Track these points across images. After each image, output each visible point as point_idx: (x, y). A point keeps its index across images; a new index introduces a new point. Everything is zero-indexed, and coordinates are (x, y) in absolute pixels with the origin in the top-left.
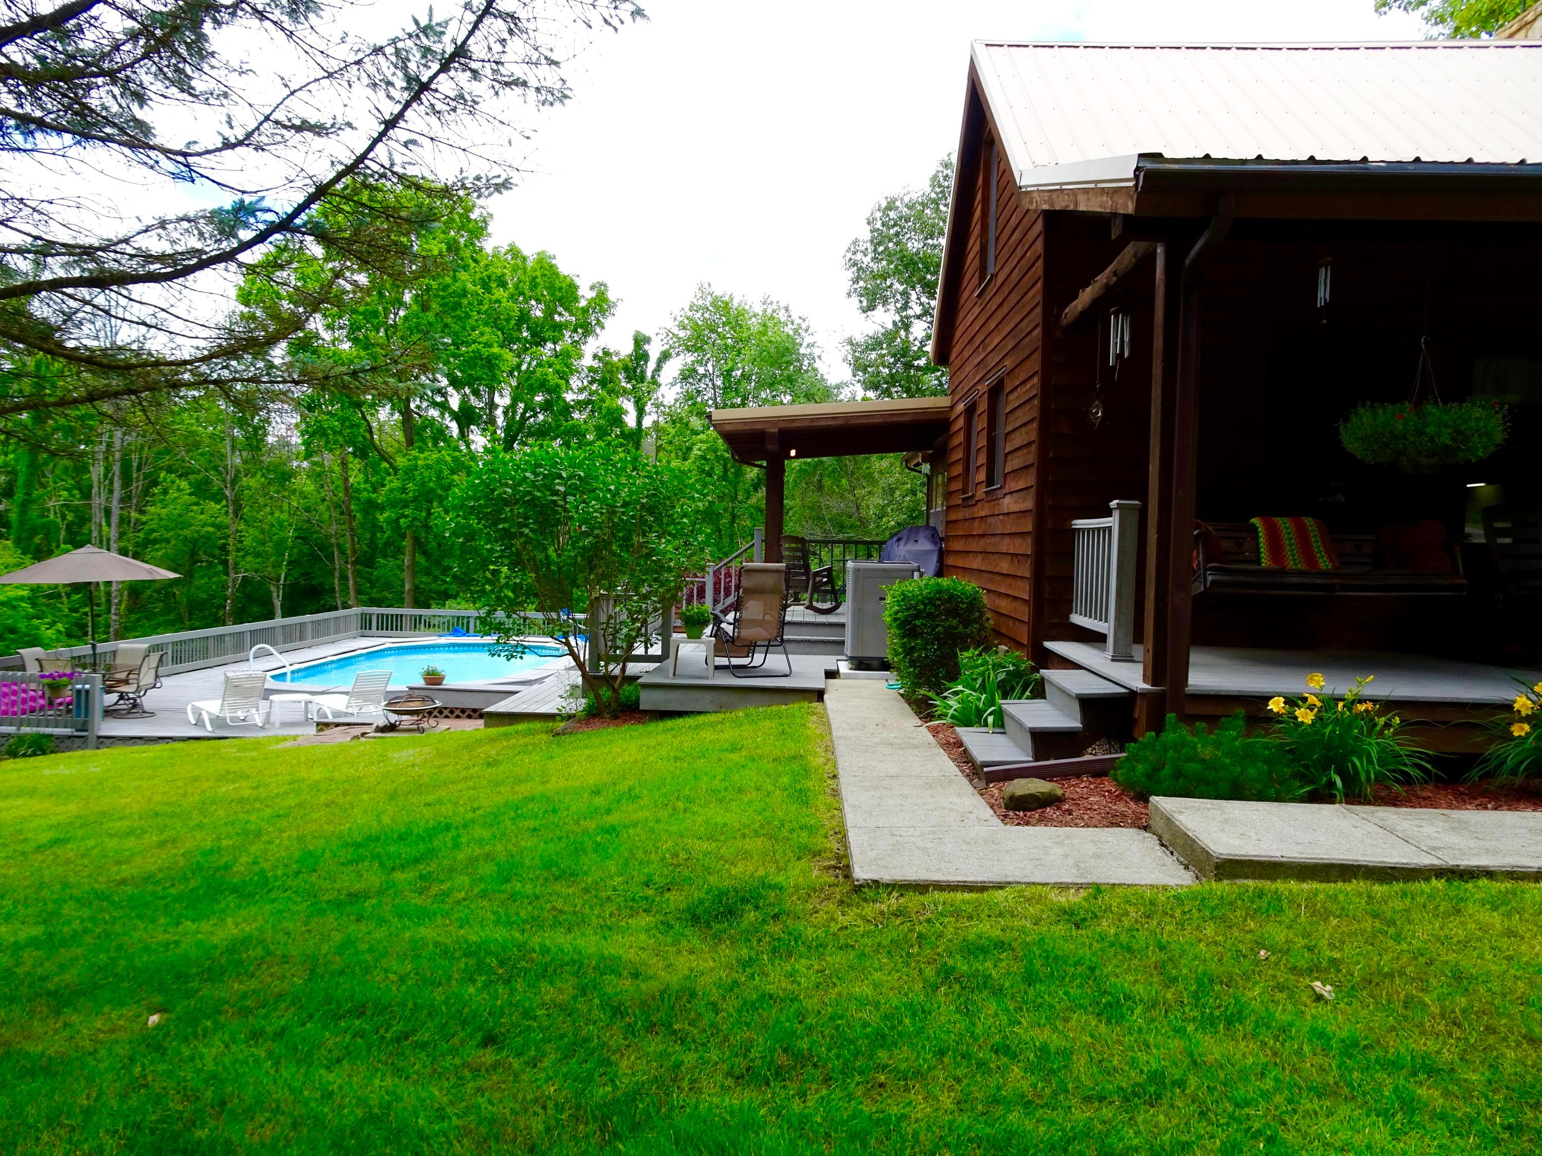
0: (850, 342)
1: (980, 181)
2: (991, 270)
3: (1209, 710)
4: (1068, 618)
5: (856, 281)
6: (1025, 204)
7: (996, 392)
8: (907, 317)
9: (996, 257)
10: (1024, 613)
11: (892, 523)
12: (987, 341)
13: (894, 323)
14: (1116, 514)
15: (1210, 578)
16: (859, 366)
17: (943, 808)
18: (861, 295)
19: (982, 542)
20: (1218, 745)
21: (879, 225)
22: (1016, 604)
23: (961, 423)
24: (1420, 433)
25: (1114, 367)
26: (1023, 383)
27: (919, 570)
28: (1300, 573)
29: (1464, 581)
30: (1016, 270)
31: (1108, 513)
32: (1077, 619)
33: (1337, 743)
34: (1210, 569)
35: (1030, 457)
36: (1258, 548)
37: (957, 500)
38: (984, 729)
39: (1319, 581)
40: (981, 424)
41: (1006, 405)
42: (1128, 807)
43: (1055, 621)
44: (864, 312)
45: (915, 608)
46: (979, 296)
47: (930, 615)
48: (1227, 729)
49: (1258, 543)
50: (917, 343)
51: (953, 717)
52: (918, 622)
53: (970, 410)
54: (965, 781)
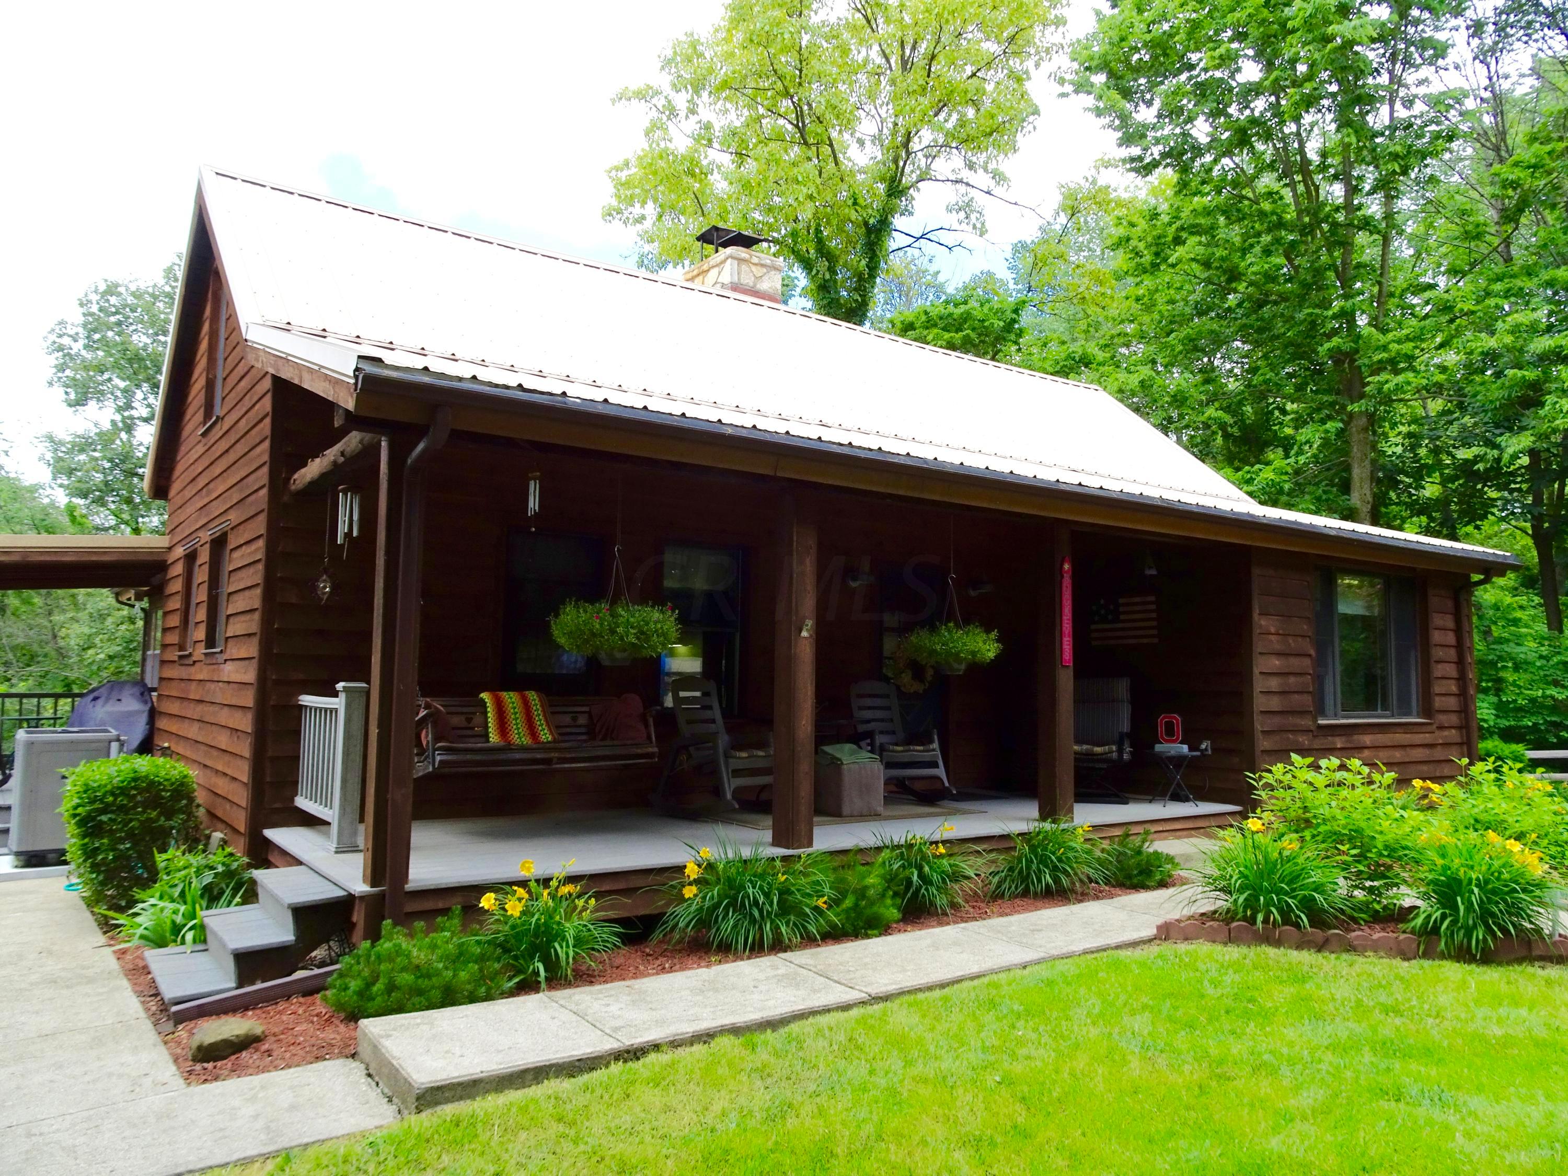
0: (51, 438)
1: (208, 311)
2: (218, 411)
3: (429, 905)
4: (293, 801)
5: (61, 368)
6: (251, 359)
7: (219, 544)
8: (132, 418)
9: (223, 399)
10: (242, 797)
11: (102, 656)
12: (211, 486)
13: (114, 423)
14: (343, 696)
15: (438, 758)
16: (63, 468)
17: (110, 1075)
18: (67, 386)
19: (200, 708)
20: (433, 947)
21: (95, 309)
22: (235, 785)
23: (178, 569)
24: (613, 632)
25: (342, 545)
26: (248, 543)
27: (118, 740)
28: (523, 749)
29: (656, 750)
30: (244, 421)
31: (335, 694)
32: (302, 802)
33: (543, 929)
34: (439, 749)
35: (252, 624)
36: (486, 723)
37: (173, 655)
38: (181, 948)
39: (539, 756)
40: (201, 575)
41: (230, 561)
42: (336, 1033)
43: (277, 805)
44: (70, 405)
45: (101, 801)
46: (204, 434)
47: (122, 809)
48: (443, 930)
49: (486, 718)
50: (142, 448)
51: (142, 937)
52: (104, 818)
53: (191, 558)
54: (147, 1025)
